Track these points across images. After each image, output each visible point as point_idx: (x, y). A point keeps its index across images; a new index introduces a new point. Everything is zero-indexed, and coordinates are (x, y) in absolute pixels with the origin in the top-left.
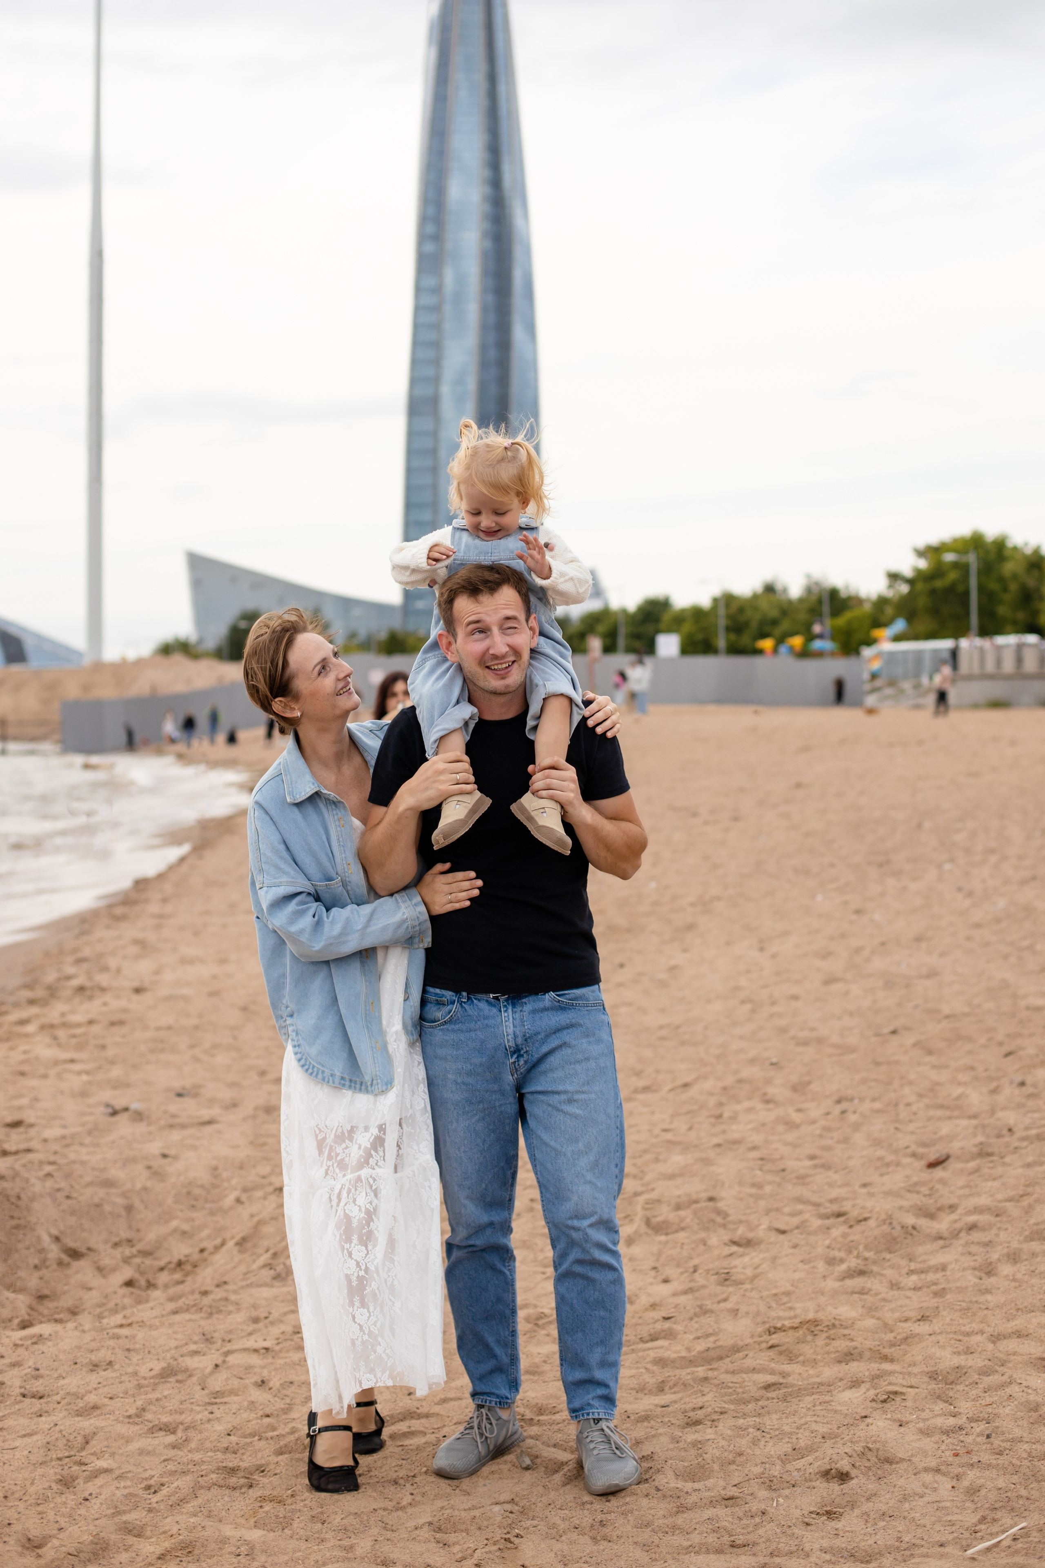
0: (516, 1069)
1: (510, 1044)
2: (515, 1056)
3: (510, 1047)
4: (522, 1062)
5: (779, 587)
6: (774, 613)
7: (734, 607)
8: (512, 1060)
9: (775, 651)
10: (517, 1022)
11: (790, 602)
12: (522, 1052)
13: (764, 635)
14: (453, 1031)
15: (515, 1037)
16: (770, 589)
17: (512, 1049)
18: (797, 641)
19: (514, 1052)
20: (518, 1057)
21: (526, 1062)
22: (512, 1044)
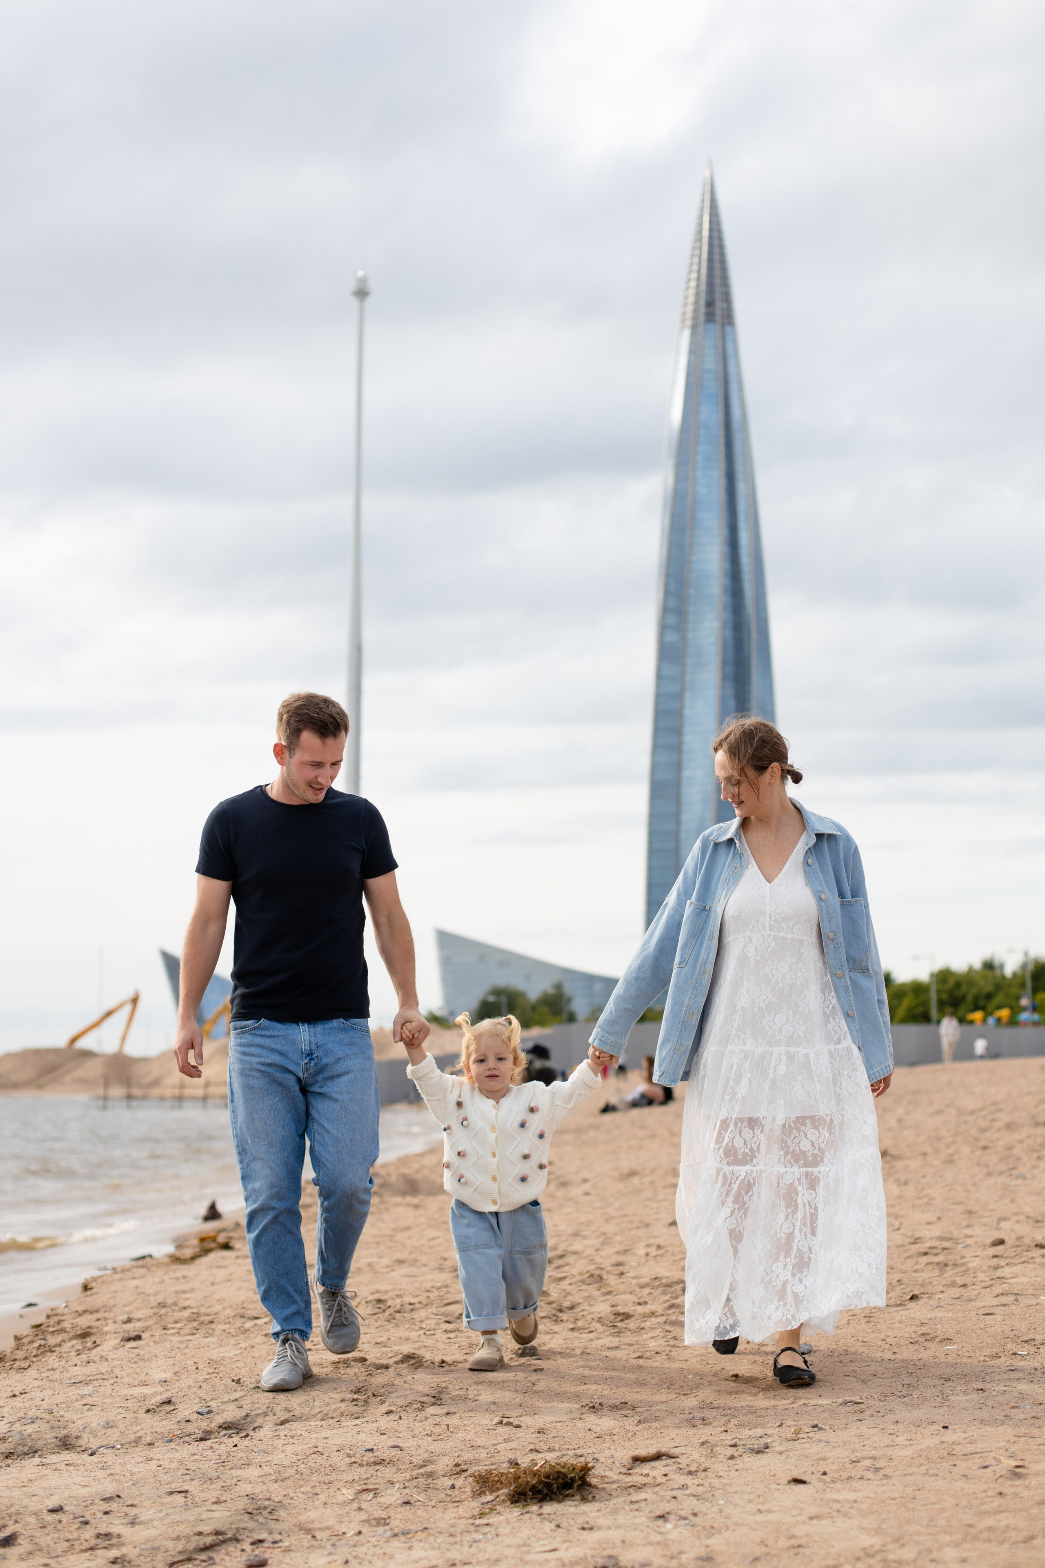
0: (307, 1069)
1: (306, 1048)
2: (309, 1058)
3: (305, 1049)
4: (312, 1064)
5: (997, 963)
6: (989, 988)
7: (951, 982)
8: (305, 1061)
9: (984, 1021)
10: (312, 1033)
11: (1003, 977)
12: (314, 1056)
13: (976, 1008)
14: (260, 1035)
15: (310, 1043)
16: (989, 966)
17: (307, 1052)
18: (1004, 1013)
19: (308, 1055)
20: (310, 1060)
21: (315, 1065)
22: (307, 1047)
